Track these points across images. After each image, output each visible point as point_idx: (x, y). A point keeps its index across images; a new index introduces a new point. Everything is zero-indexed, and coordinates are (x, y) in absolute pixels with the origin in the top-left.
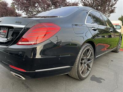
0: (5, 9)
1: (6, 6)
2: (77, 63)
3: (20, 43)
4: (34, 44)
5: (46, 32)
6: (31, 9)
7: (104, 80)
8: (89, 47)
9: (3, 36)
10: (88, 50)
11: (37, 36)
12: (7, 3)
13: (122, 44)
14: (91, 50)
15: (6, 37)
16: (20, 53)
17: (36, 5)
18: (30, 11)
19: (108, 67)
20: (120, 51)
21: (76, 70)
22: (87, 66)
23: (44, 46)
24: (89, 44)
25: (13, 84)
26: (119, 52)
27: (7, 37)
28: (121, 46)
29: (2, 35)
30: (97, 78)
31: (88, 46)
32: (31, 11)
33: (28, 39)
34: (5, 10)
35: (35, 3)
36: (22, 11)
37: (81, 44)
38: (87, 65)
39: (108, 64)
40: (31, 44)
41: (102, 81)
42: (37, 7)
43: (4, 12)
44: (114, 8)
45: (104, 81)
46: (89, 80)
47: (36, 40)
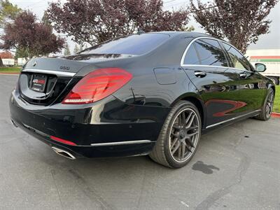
0: (30, 27)
1: (33, 21)
2: (164, 135)
3: (67, 101)
4: (90, 102)
5: (107, 82)
6: (86, 28)
7: (218, 169)
8: (189, 107)
9: (38, 90)
10: (187, 113)
11: (94, 90)
12: (34, 14)
13: (275, 102)
14: (193, 114)
15: (43, 90)
16: (67, 118)
17: (96, 20)
18: (83, 33)
19: (235, 147)
20: (272, 117)
21: (163, 148)
22: (185, 144)
23: (106, 105)
24: (187, 103)
25: (54, 173)
26: (267, 119)
27: (45, 92)
28: (275, 107)
29: (37, 87)
30: (206, 165)
31: (185, 105)
32: (86, 33)
33: (80, 95)
34: (29, 30)
35: (94, 15)
36: (67, 34)
37: (171, 103)
38: (187, 140)
39: (235, 143)
40: (84, 103)
41: (213, 170)
42: (98, 23)
43: (27, 35)
44: (267, 22)
45: (218, 172)
46: (191, 169)
47: (91, 96)
